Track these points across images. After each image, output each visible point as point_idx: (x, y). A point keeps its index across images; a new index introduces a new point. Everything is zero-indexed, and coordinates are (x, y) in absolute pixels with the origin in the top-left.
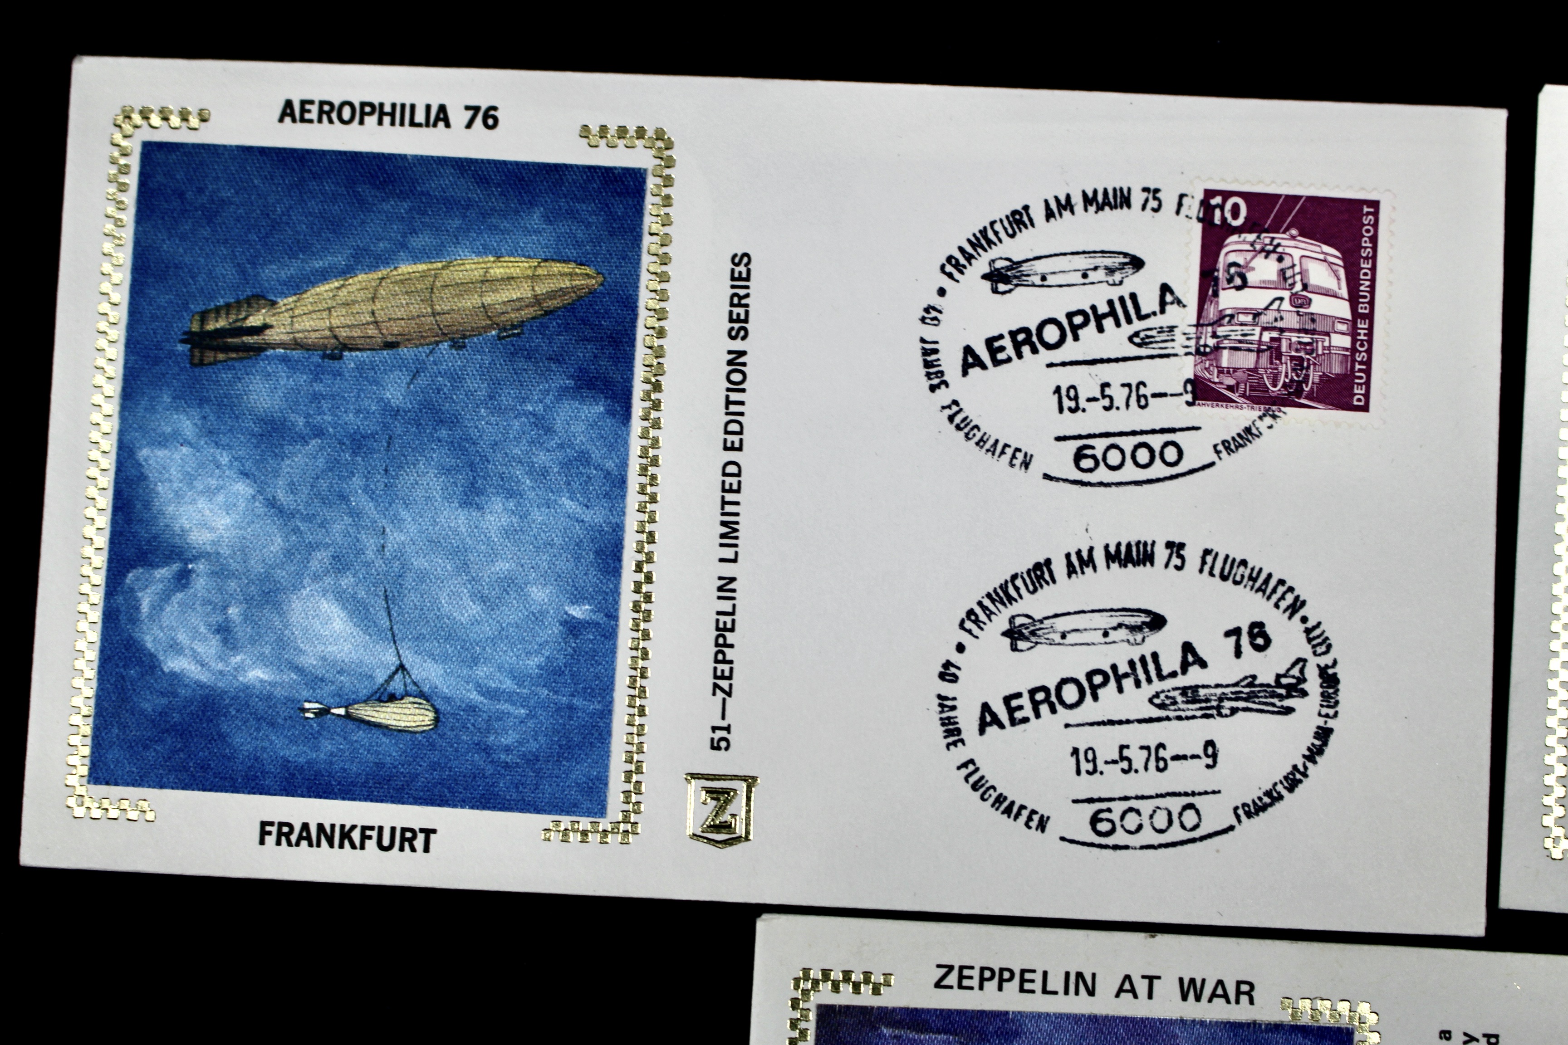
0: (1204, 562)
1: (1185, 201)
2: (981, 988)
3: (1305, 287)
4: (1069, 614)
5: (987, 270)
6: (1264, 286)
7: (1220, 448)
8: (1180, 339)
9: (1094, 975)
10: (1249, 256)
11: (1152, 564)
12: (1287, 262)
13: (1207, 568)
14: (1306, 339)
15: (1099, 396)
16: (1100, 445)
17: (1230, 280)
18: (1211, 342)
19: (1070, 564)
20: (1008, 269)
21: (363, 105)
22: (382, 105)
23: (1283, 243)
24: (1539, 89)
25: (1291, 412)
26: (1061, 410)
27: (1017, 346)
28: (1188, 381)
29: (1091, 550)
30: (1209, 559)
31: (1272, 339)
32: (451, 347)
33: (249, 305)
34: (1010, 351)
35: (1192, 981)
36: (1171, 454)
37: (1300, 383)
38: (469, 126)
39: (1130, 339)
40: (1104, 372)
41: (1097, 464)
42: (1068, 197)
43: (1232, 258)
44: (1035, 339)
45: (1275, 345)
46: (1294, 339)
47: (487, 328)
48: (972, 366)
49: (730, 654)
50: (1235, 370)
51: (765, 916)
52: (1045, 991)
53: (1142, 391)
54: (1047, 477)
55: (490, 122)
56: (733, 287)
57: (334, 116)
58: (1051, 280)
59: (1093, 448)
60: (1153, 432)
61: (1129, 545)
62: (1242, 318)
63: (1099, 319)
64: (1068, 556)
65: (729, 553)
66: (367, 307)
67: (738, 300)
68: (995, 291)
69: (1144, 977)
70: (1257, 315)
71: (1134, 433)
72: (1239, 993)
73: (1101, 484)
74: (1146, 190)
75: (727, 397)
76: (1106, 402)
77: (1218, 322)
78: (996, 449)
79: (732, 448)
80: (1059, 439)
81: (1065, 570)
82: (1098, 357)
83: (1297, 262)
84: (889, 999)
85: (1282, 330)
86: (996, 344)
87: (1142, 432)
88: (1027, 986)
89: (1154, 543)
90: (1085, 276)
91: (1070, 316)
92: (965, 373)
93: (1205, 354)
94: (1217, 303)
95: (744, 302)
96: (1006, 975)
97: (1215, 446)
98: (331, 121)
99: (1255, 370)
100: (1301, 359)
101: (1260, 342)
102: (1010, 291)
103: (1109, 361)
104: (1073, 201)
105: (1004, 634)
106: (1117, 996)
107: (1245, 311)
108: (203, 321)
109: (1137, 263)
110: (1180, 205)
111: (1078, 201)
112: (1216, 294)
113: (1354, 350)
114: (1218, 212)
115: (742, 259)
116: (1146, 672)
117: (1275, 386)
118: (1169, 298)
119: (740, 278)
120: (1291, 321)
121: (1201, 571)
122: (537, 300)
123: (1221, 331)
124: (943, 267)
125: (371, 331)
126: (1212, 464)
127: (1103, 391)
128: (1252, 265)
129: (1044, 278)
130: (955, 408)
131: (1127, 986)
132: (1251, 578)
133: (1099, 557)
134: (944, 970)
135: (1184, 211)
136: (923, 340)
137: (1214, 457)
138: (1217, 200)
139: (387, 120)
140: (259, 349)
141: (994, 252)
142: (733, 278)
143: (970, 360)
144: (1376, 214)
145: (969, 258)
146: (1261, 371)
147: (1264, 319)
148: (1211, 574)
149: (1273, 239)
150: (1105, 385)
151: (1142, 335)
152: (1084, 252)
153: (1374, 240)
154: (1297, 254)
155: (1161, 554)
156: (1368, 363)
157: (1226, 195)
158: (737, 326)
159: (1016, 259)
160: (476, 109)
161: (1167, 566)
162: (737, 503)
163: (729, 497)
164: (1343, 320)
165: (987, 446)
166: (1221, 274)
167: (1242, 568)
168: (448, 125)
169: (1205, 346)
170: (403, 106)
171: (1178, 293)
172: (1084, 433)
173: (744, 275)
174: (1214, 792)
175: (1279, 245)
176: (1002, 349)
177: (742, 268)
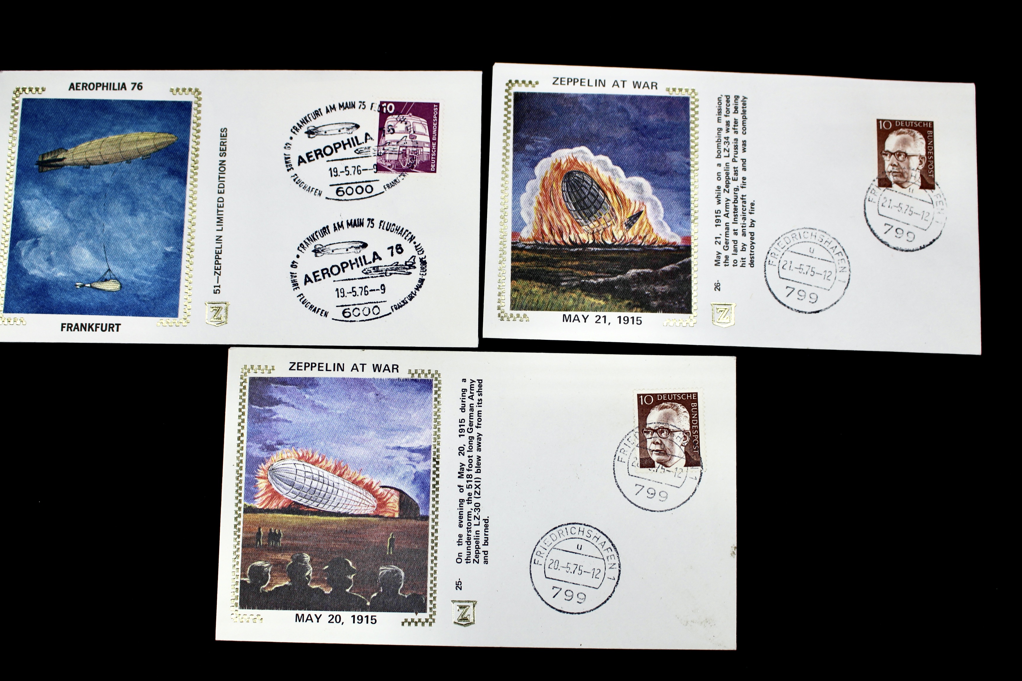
0: (380, 225)
1: (373, 105)
2: (305, 370)
3: (414, 132)
4: (334, 244)
5: (306, 130)
6: (401, 133)
7: (386, 187)
8: (372, 151)
9: (343, 364)
10: (395, 123)
11: (363, 226)
12: (408, 124)
13: (381, 227)
14: (415, 149)
15: (344, 171)
16: (345, 187)
17: (389, 131)
18: (383, 152)
19: (335, 227)
20: (314, 130)
21: (97, 84)
22: (103, 84)
23: (407, 118)
24: (493, 64)
25: (410, 174)
26: (332, 176)
27: (317, 155)
28: (375, 165)
29: (342, 222)
30: (382, 224)
31: (403, 150)
32: (127, 162)
33: (59, 151)
34: (314, 157)
35: (377, 365)
36: (369, 189)
37: (413, 164)
38: (133, 89)
39: (355, 152)
40: (346, 163)
41: (344, 193)
42: (334, 106)
43: (390, 123)
44: (323, 152)
45: (404, 152)
46: (411, 150)
47: (138, 156)
48: (302, 162)
49: (220, 261)
50: (391, 161)
51: (231, 348)
52: (327, 370)
53: (359, 168)
54: (327, 198)
55: (140, 88)
56: (221, 139)
57: (87, 88)
58: (328, 133)
59: (342, 188)
60: (363, 182)
61: (355, 220)
62: (393, 143)
63: (344, 145)
64: (334, 224)
65: (220, 228)
66: (99, 150)
67: (223, 144)
68: (309, 137)
69: (360, 364)
70: (398, 142)
71: (356, 183)
72: (393, 369)
73: (345, 200)
74: (360, 102)
75: (219, 176)
76: (347, 173)
77: (385, 145)
78: (310, 190)
79: (221, 193)
80: (331, 185)
81: (333, 229)
82: (344, 158)
83: (412, 124)
84: (274, 375)
85: (406, 147)
86: (310, 155)
87: (359, 182)
88: (321, 368)
89: (363, 219)
90: (340, 131)
91: (334, 145)
92: (299, 165)
93: (380, 156)
94: (385, 139)
95: (225, 144)
96: (314, 365)
97: (384, 186)
98: (86, 89)
99: (398, 160)
100: (413, 156)
101: (399, 151)
102: (314, 137)
103: (348, 159)
104: (336, 107)
105: (313, 251)
106: (352, 371)
107: (394, 141)
108: (43, 157)
109: (357, 126)
110: (372, 106)
111: (337, 106)
112: (384, 136)
113: (431, 152)
114: (385, 109)
115: (224, 130)
116: (361, 262)
117: (404, 165)
118: (368, 137)
119: (224, 136)
120: (410, 143)
121: (380, 228)
122: (155, 146)
123: (386, 148)
124: (292, 130)
125: (100, 158)
126: (383, 192)
127: (346, 169)
128: (396, 126)
129: (326, 132)
130: (296, 177)
131: (355, 367)
132: (396, 229)
133: (345, 224)
134: (293, 364)
135: (373, 108)
136: (285, 155)
137: (384, 190)
138: (385, 105)
139: (105, 88)
140: (62, 166)
141: (309, 124)
142: (221, 136)
143: (301, 160)
144: (438, 107)
145: (300, 127)
146: (400, 161)
147: (400, 144)
148: (383, 229)
149: (403, 117)
150: (346, 167)
151: (359, 150)
152: (339, 123)
153: (438, 116)
154: (411, 121)
155: (366, 222)
156: (436, 157)
157: (387, 103)
158: (222, 152)
159: (316, 126)
160: (135, 84)
161: (368, 226)
162: (222, 211)
163: (220, 209)
164: (427, 143)
165: (307, 189)
166: (386, 129)
167: (393, 226)
168: (126, 89)
169: (381, 153)
170: (111, 84)
171: (371, 136)
172: (339, 183)
173: (225, 135)
174: (384, 302)
175: (405, 119)
176: (311, 156)
177: (224, 133)
